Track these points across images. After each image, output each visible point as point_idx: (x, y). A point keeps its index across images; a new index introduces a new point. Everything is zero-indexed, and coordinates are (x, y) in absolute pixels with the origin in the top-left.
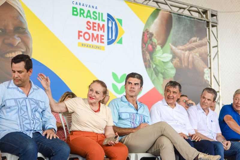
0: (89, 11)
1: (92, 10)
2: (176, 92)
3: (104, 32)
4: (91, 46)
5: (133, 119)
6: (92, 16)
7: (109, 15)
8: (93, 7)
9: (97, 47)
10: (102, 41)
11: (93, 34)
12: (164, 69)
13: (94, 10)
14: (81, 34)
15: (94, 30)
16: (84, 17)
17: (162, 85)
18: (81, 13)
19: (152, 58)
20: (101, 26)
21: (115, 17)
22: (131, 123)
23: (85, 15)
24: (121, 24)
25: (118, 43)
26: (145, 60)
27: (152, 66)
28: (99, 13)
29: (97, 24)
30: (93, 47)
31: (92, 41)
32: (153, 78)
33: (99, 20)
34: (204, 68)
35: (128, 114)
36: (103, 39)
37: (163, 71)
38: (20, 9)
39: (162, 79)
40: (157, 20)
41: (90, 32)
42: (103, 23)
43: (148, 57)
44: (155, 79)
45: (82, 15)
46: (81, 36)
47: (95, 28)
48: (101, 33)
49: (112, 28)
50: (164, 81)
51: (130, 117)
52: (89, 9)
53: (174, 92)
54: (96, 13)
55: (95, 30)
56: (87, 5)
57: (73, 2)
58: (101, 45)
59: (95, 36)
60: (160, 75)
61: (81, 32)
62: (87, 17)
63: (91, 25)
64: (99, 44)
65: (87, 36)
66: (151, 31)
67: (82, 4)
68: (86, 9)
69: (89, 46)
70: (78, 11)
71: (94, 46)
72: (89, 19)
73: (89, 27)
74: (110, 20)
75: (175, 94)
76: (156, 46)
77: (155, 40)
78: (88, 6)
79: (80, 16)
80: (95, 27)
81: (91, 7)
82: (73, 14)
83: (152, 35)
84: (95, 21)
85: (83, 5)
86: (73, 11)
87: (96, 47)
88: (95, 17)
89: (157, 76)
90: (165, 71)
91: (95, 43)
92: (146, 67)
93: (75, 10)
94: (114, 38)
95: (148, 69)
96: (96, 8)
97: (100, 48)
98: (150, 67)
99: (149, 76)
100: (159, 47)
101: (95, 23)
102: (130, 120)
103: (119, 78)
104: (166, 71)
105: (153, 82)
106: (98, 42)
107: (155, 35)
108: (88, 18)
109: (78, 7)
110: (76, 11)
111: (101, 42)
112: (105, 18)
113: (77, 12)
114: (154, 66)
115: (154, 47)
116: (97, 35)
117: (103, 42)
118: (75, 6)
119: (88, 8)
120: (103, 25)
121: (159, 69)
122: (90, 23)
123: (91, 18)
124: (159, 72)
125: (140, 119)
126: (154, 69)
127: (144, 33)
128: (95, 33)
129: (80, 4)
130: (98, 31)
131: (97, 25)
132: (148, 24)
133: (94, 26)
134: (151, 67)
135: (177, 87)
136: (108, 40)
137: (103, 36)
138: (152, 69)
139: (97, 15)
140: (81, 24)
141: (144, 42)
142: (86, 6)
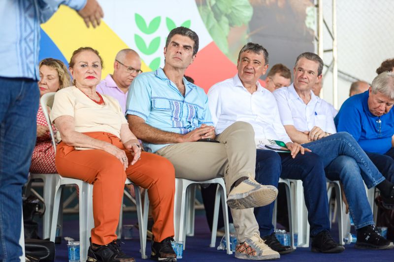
2: (260, 61)
5: (177, 112)
12: (231, 8)
17: (227, 37)
22: (173, 118)
27: (210, 3)
32: (211, 25)
35: (167, 102)
37: (230, 11)
39: (227, 27)
44: (213, 27)
50: (230, 29)
51: (171, 107)
53: (256, 62)
60: (224, 19)
75: (257, 64)
89: (218, 21)
90: (232, 12)
95: (201, 8)
98: (205, 3)
99: (203, 20)
102: (170, 113)
103: (148, 25)
104: (235, 11)
114: (213, 2)
121: (222, 7)
124: (221, 13)
125: (188, 112)
126: (212, 8)
134: (208, 4)
135: (262, 52)
138: (209, 8)
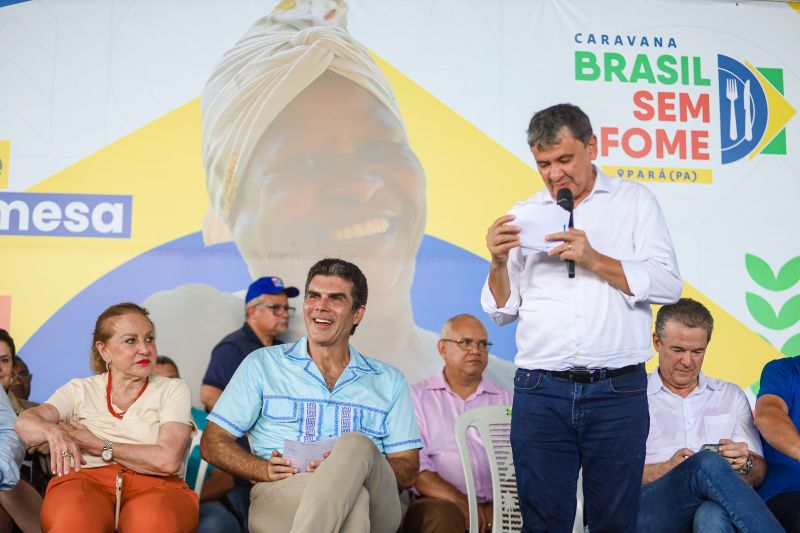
0: (642, 58)
1: (653, 53)
3: (706, 119)
4: (657, 175)
6: (656, 71)
7: (723, 61)
8: (658, 42)
9: (679, 175)
10: (702, 151)
11: (661, 134)
13: (665, 50)
14: (611, 137)
15: (663, 117)
16: (623, 79)
18: (609, 69)
20: (694, 101)
21: (752, 62)
23: (627, 72)
24: (779, 86)
25: (767, 151)
28: (685, 60)
29: (677, 97)
30: (662, 175)
31: (660, 155)
33: (685, 81)
36: (705, 145)
38: (378, 86)
41: (652, 126)
42: (703, 90)
45: (613, 75)
46: (615, 144)
47: (668, 112)
49: (740, 102)
51: (294, 414)
52: (644, 50)
54: (673, 61)
55: (672, 118)
56: (634, 38)
57: (580, 34)
58: (699, 164)
59: (671, 138)
61: (615, 131)
62: (634, 79)
63: (654, 104)
64: (690, 164)
65: (637, 143)
67: (612, 40)
68: (630, 54)
69: (646, 174)
70: (601, 63)
71: (667, 175)
72: (643, 85)
73: (644, 112)
74: (732, 77)
78: (638, 41)
79: (608, 78)
80: (672, 107)
81: (651, 42)
82: (580, 76)
84: (667, 89)
85: (619, 40)
86: (579, 65)
87: (674, 176)
88: (668, 76)
91: (672, 161)
93: (586, 60)
94: (749, 136)
96: (672, 43)
97: (692, 176)
101: (671, 95)
106: (683, 155)
108: (639, 80)
109: (599, 50)
110: (593, 64)
111: (696, 156)
112: (711, 71)
113: (597, 69)
116: (681, 135)
117: (706, 157)
118: (585, 47)
119: (638, 50)
120: (704, 100)
122: (649, 96)
123: (652, 81)
128: (671, 129)
129: (605, 39)
130: (684, 118)
131: (676, 102)
133: (663, 106)
136: (723, 146)
137: (705, 134)
139: (678, 68)
142: (632, 44)
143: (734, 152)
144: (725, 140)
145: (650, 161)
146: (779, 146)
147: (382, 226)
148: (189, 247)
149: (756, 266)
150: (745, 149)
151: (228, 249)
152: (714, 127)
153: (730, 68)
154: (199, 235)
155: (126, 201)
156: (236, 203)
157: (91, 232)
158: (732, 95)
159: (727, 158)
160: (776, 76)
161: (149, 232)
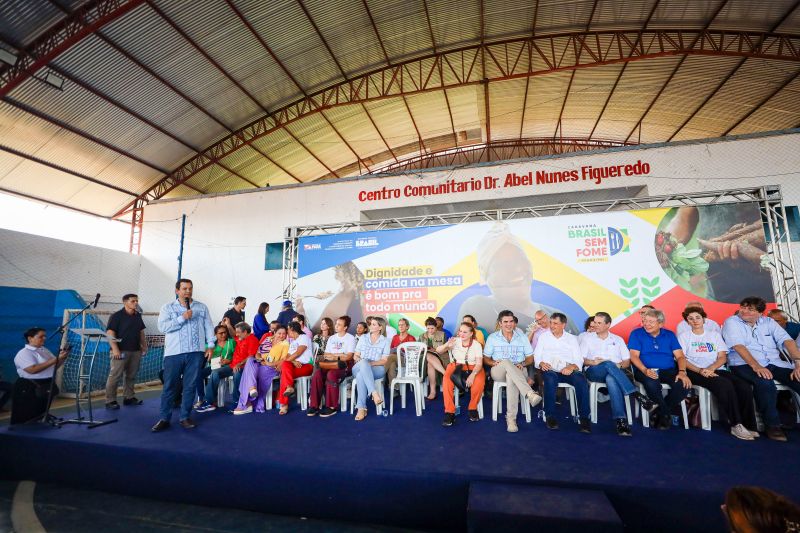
0: (587, 231)
1: (590, 229)
3: (606, 244)
4: (593, 260)
6: (591, 233)
7: (609, 228)
9: (599, 259)
11: (593, 249)
12: (690, 266)
14: (579, 251)
15: (593, 245)
16: (582, 237)
18: (578, 234)
19: (671, 258)
20: (602, 240)
23: (583, 235)
24: (627, 234)
25: (624, 251)
26: (661, 261)
28: (598, 229)
29: (597, 239)
31: (593, 255)
33: (599, 235)
34: (759, 255)
36: (605, 251)
40: (676, 219)
41: (590, 248)
42: (604, 237)
43: (665, 256)
45: (579, 236)
46: (580, 253)
48: (601, 247)
49: (615, 239)
50: (691, 277)
54: (595, 230)
55: (596, 245)
59: (596, 250)
62: (585, 236)
63: (591, 242)
64: (601, 257)
65: (587, 252)
66: (667, 232)
69: (589, 260)
70: (575, 233)
71: (595, 260)
72: (587, 237)
73: (588, 244)
74: (612, 233)
76: (676, 245)
77: (673, 239)
80: (595, 242)
82: (570, 237)
83: (669, 235)
84: (594, 238)
87: (597, 260)
88: (594, 234)
89: (680, 274)
91: (597, 256)
92: (663, 268)
93: (571, 233)
94: (618, 247)
97: (602, 259)
98: (669, 266)
100: (680, 245)
103: (629, 283)
105: (675, 281)
106: (600, 254)
107: (673, 234)
109: (575, 230)
110: (573, 233)
111: (604, 254)
112: (606, 232)
114: (675, 265)
115: (673, 247)
116: (599, 249)
117: (606, 254)
120: (605, 239)
121: (682, 267)
122: (589, 240)
123: (590, 236)
127: (657, 236)
128: (596, 248)
130: (599, 245)
131: (597, 241)
132: (662, 224)
133: (593, 242)
136: (611, 251)
137: (605, 248)
139: (597, 232)
140: (580, 243)
141: (658, 244)
143: (614, 252)
144: (611, 249)
145: (591, 257)
146: (627, 249)
147: (522, 278)
148: (476, 287)
149: (622, 281)
150: (618, 251)
151: (486, 286)
152: (608, 246)
153: (612, 230)
154: (478, 284)
155: (461, 277)
156: (487, 276)
157: (453, 285)
158: (612, 237)
159: (613, 254)
160: (625, 231)
161: (467, 284)
